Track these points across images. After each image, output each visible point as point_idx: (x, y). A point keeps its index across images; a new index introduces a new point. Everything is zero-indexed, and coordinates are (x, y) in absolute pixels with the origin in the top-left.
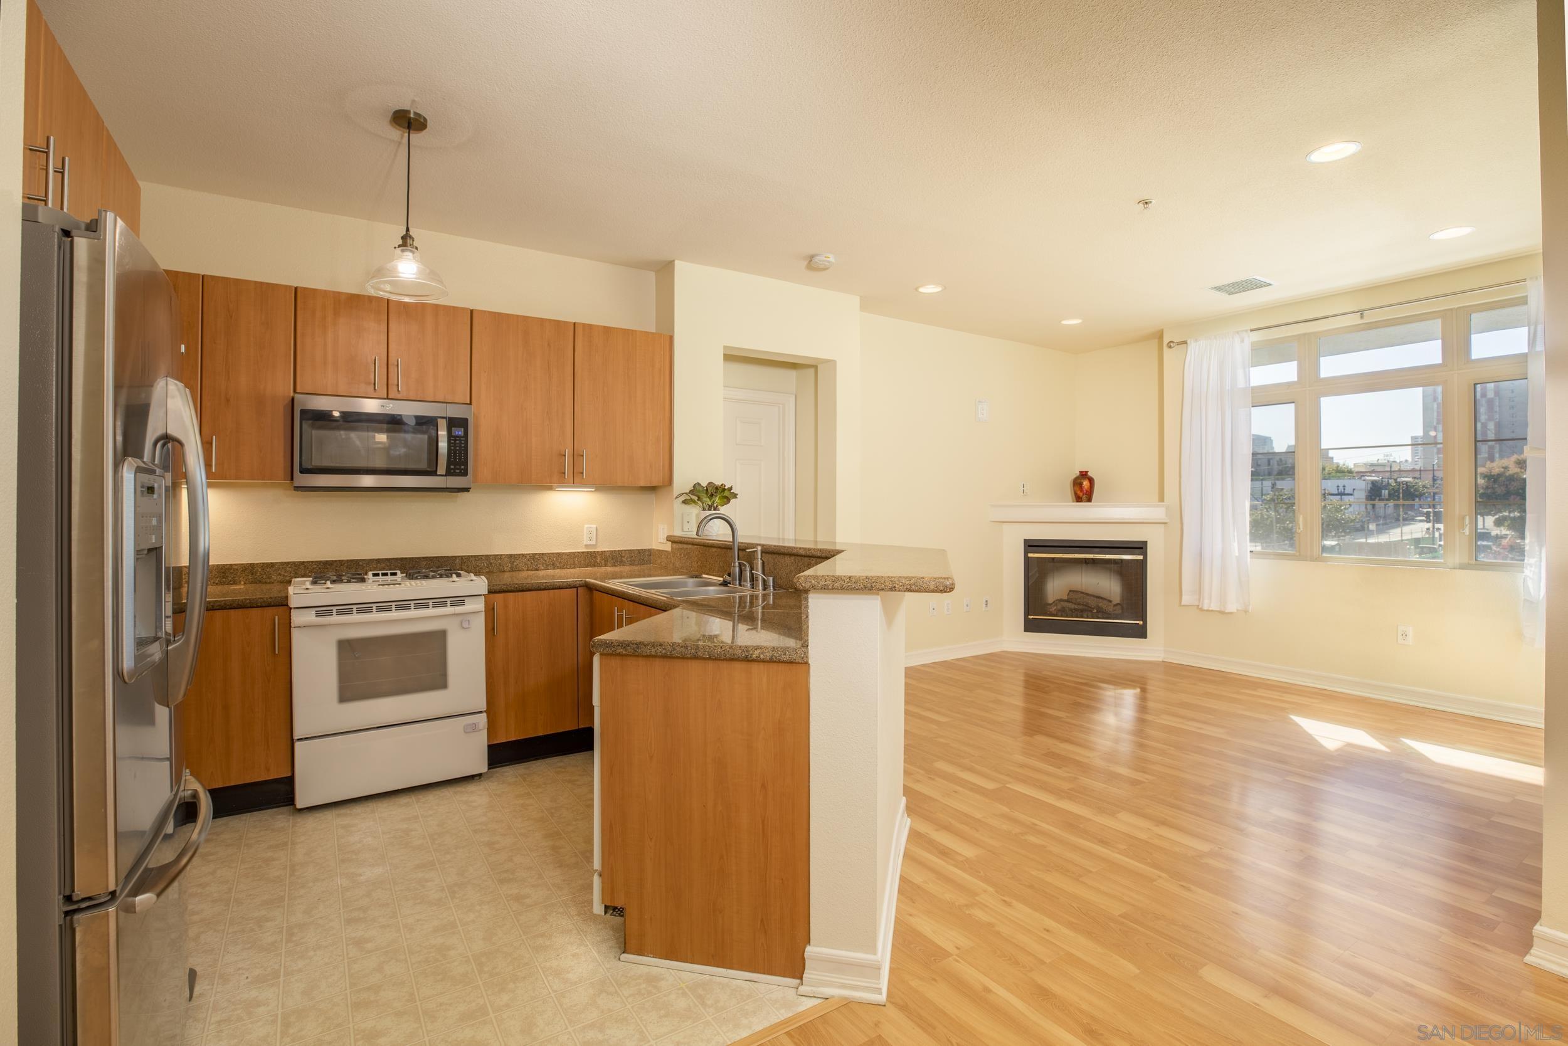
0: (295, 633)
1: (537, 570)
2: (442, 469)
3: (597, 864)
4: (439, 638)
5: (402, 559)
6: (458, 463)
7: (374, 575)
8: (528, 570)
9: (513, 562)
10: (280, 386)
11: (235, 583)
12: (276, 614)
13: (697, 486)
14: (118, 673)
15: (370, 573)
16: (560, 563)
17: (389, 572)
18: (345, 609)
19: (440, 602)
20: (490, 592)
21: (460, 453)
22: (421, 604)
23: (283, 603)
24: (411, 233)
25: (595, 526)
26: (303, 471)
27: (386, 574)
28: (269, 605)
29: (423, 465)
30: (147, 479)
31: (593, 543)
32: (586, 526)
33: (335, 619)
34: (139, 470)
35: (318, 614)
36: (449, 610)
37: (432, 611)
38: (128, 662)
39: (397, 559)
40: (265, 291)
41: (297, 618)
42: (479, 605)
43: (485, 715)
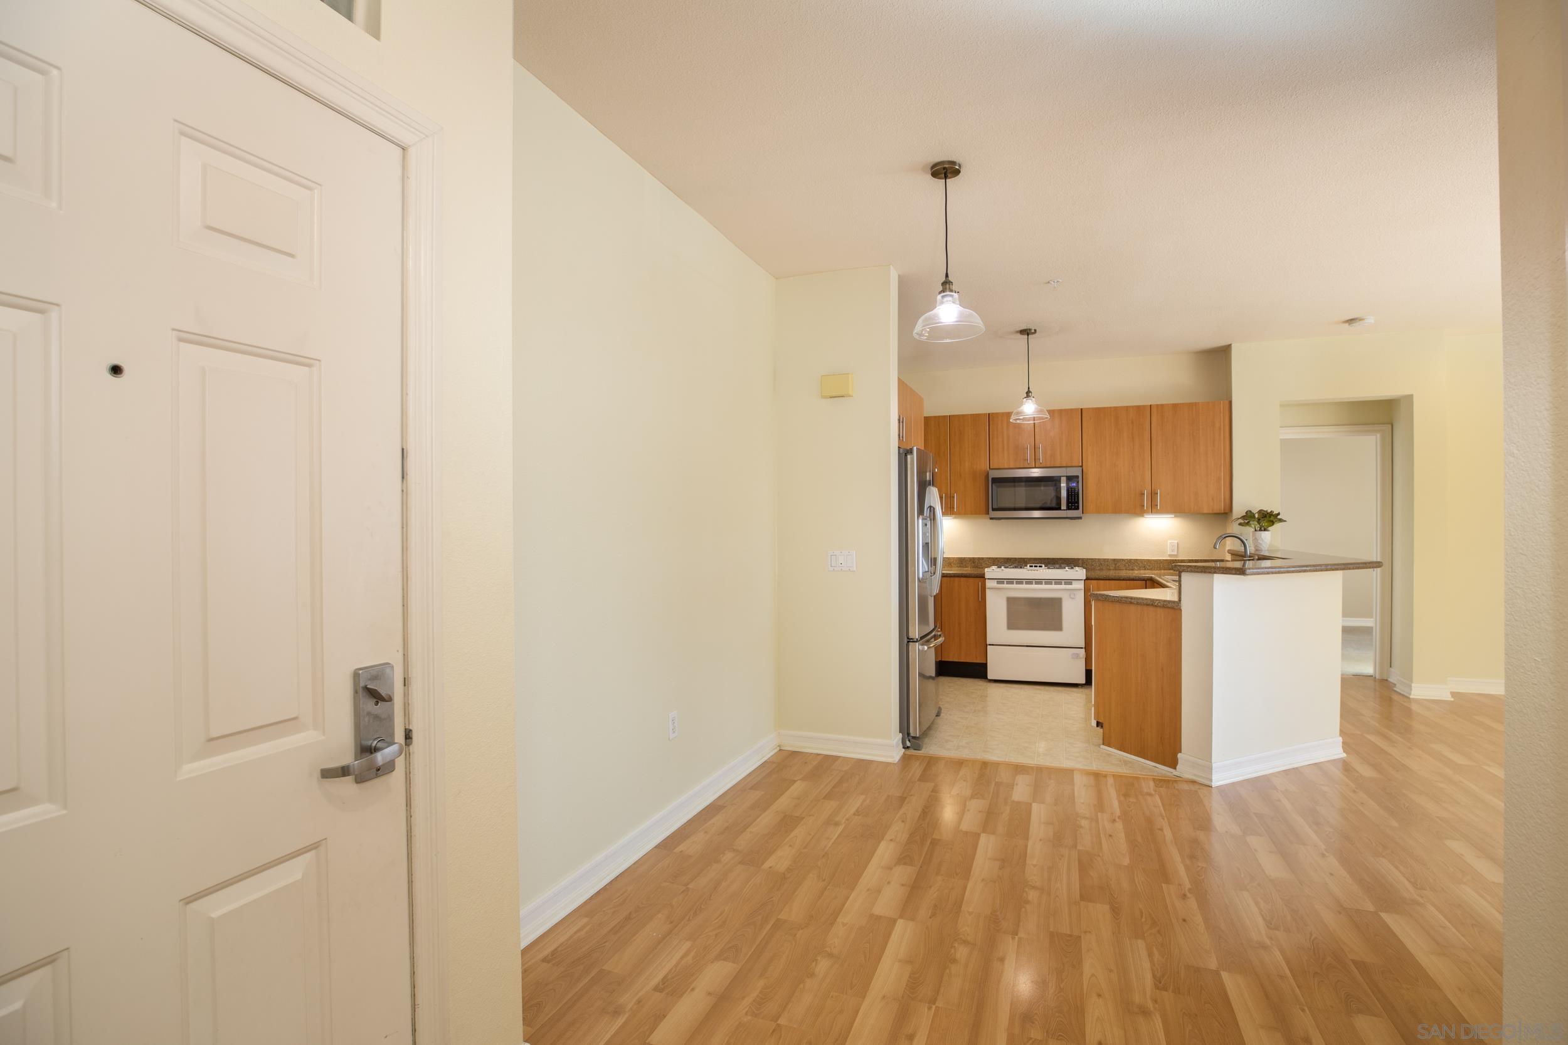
0: (988, 591)
1: (1132, 570)
2: (1064, 506)
3: (1093, 703)
4: (1058, 601)
5: (1048, 559)
6: (1074, 501)
7: (1030, 566)
8: (1126, 570)
9: (1116, 564)
10: (983, 465)
11: (966, 567)
12: (979, 582)
13: (1249, 512)
14: (918, 578)
15: (1028, 565)
16: (1149, 566)
17: (1034, 565)
18: (1010, 581)
19: (1058, 582)
20: (1087, 579)
21: (1075, 497)
22: (1048, 582)
23: (982, 576)
24: (1030, 390)
25: (1176, 542)
26: (993, 510)
27: (1037, 566)
28: (977, 577)
29: (1054, 505)
30: (925, 521)
31: (1176, 553)
32: (1169, 541)
33: (1005, 586)
34: (923, 519)
35: (998, 583)
36: (1063, 586)
37: (1054, 586)
38: (921, 576)
39: (1045, 559)
40: (975, 418)
41: (989, 584)
42: (1080, 585)
43: (1084, 650)
